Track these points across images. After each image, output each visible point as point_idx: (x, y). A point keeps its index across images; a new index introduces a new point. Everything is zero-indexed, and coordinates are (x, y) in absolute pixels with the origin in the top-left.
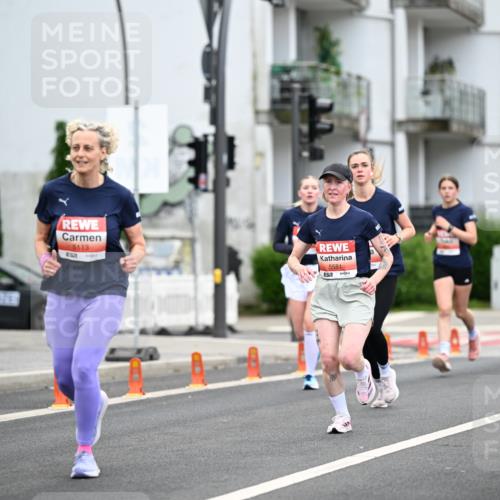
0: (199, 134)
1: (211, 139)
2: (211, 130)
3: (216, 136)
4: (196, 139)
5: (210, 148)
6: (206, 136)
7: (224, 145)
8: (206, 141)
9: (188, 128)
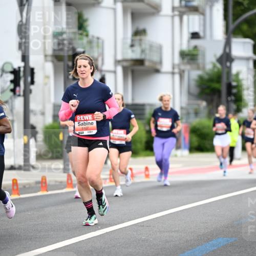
0: (16, 66)
1: (22, 69)
2: (22, 64)
3: (25, 67)
4: (15, 69)
5: (22, 74)
6: (19, 68)
7: (29, 72)
8: (19, 70)
9: (11, 64)
